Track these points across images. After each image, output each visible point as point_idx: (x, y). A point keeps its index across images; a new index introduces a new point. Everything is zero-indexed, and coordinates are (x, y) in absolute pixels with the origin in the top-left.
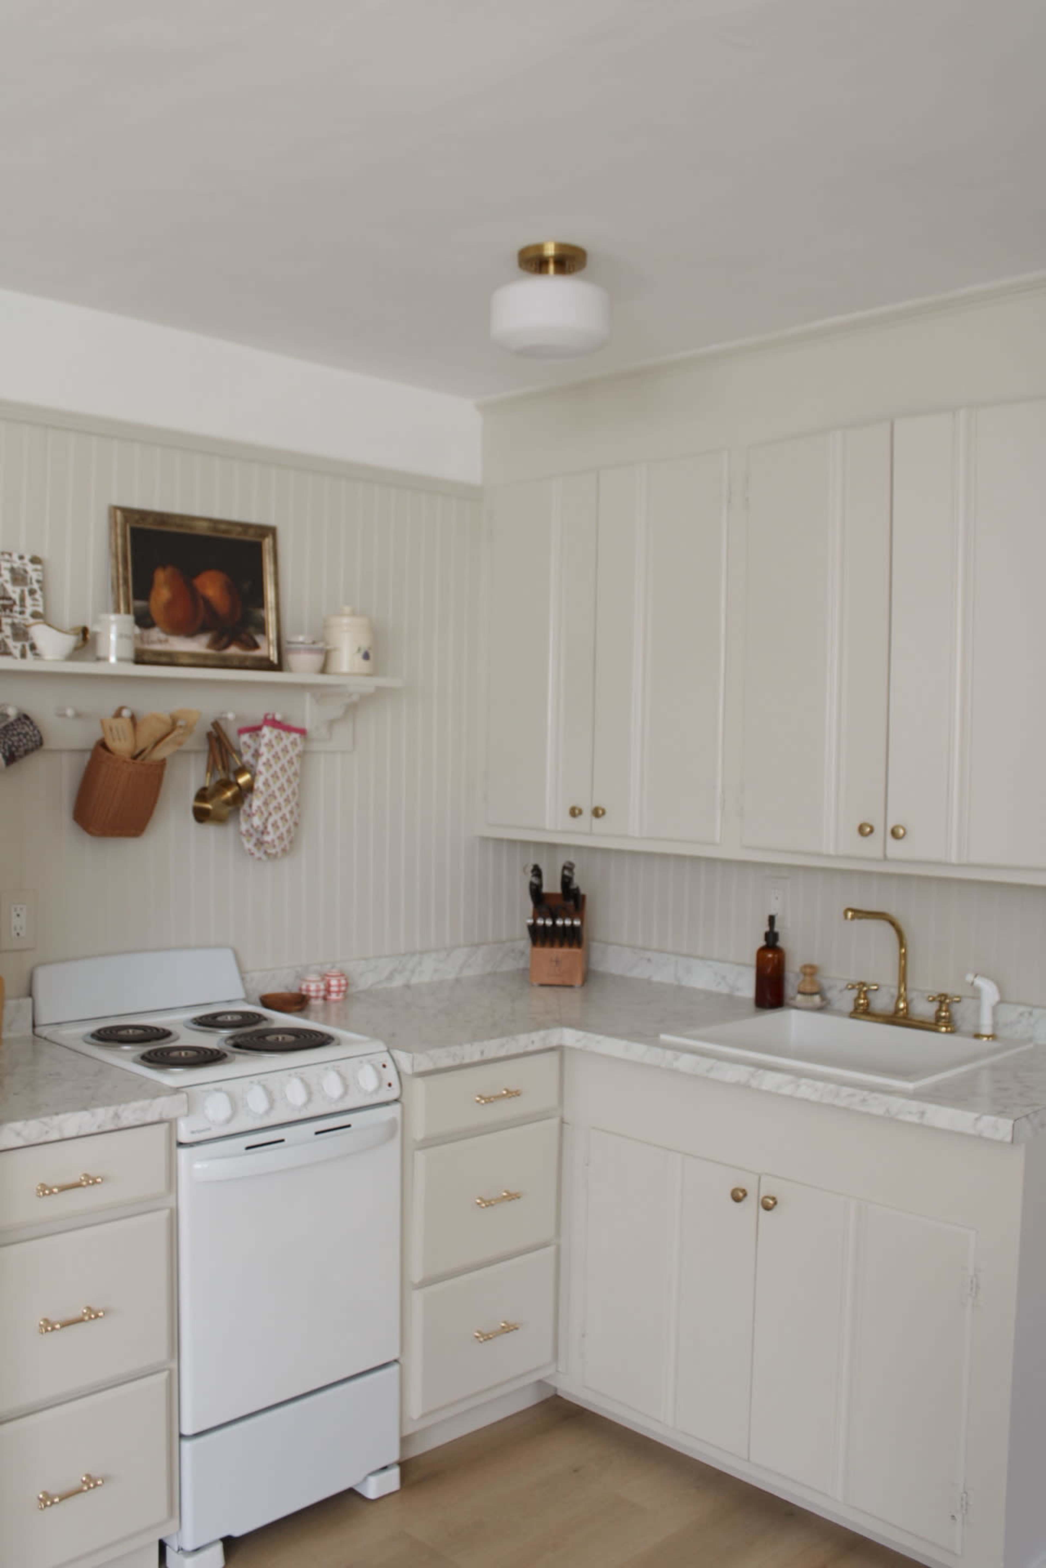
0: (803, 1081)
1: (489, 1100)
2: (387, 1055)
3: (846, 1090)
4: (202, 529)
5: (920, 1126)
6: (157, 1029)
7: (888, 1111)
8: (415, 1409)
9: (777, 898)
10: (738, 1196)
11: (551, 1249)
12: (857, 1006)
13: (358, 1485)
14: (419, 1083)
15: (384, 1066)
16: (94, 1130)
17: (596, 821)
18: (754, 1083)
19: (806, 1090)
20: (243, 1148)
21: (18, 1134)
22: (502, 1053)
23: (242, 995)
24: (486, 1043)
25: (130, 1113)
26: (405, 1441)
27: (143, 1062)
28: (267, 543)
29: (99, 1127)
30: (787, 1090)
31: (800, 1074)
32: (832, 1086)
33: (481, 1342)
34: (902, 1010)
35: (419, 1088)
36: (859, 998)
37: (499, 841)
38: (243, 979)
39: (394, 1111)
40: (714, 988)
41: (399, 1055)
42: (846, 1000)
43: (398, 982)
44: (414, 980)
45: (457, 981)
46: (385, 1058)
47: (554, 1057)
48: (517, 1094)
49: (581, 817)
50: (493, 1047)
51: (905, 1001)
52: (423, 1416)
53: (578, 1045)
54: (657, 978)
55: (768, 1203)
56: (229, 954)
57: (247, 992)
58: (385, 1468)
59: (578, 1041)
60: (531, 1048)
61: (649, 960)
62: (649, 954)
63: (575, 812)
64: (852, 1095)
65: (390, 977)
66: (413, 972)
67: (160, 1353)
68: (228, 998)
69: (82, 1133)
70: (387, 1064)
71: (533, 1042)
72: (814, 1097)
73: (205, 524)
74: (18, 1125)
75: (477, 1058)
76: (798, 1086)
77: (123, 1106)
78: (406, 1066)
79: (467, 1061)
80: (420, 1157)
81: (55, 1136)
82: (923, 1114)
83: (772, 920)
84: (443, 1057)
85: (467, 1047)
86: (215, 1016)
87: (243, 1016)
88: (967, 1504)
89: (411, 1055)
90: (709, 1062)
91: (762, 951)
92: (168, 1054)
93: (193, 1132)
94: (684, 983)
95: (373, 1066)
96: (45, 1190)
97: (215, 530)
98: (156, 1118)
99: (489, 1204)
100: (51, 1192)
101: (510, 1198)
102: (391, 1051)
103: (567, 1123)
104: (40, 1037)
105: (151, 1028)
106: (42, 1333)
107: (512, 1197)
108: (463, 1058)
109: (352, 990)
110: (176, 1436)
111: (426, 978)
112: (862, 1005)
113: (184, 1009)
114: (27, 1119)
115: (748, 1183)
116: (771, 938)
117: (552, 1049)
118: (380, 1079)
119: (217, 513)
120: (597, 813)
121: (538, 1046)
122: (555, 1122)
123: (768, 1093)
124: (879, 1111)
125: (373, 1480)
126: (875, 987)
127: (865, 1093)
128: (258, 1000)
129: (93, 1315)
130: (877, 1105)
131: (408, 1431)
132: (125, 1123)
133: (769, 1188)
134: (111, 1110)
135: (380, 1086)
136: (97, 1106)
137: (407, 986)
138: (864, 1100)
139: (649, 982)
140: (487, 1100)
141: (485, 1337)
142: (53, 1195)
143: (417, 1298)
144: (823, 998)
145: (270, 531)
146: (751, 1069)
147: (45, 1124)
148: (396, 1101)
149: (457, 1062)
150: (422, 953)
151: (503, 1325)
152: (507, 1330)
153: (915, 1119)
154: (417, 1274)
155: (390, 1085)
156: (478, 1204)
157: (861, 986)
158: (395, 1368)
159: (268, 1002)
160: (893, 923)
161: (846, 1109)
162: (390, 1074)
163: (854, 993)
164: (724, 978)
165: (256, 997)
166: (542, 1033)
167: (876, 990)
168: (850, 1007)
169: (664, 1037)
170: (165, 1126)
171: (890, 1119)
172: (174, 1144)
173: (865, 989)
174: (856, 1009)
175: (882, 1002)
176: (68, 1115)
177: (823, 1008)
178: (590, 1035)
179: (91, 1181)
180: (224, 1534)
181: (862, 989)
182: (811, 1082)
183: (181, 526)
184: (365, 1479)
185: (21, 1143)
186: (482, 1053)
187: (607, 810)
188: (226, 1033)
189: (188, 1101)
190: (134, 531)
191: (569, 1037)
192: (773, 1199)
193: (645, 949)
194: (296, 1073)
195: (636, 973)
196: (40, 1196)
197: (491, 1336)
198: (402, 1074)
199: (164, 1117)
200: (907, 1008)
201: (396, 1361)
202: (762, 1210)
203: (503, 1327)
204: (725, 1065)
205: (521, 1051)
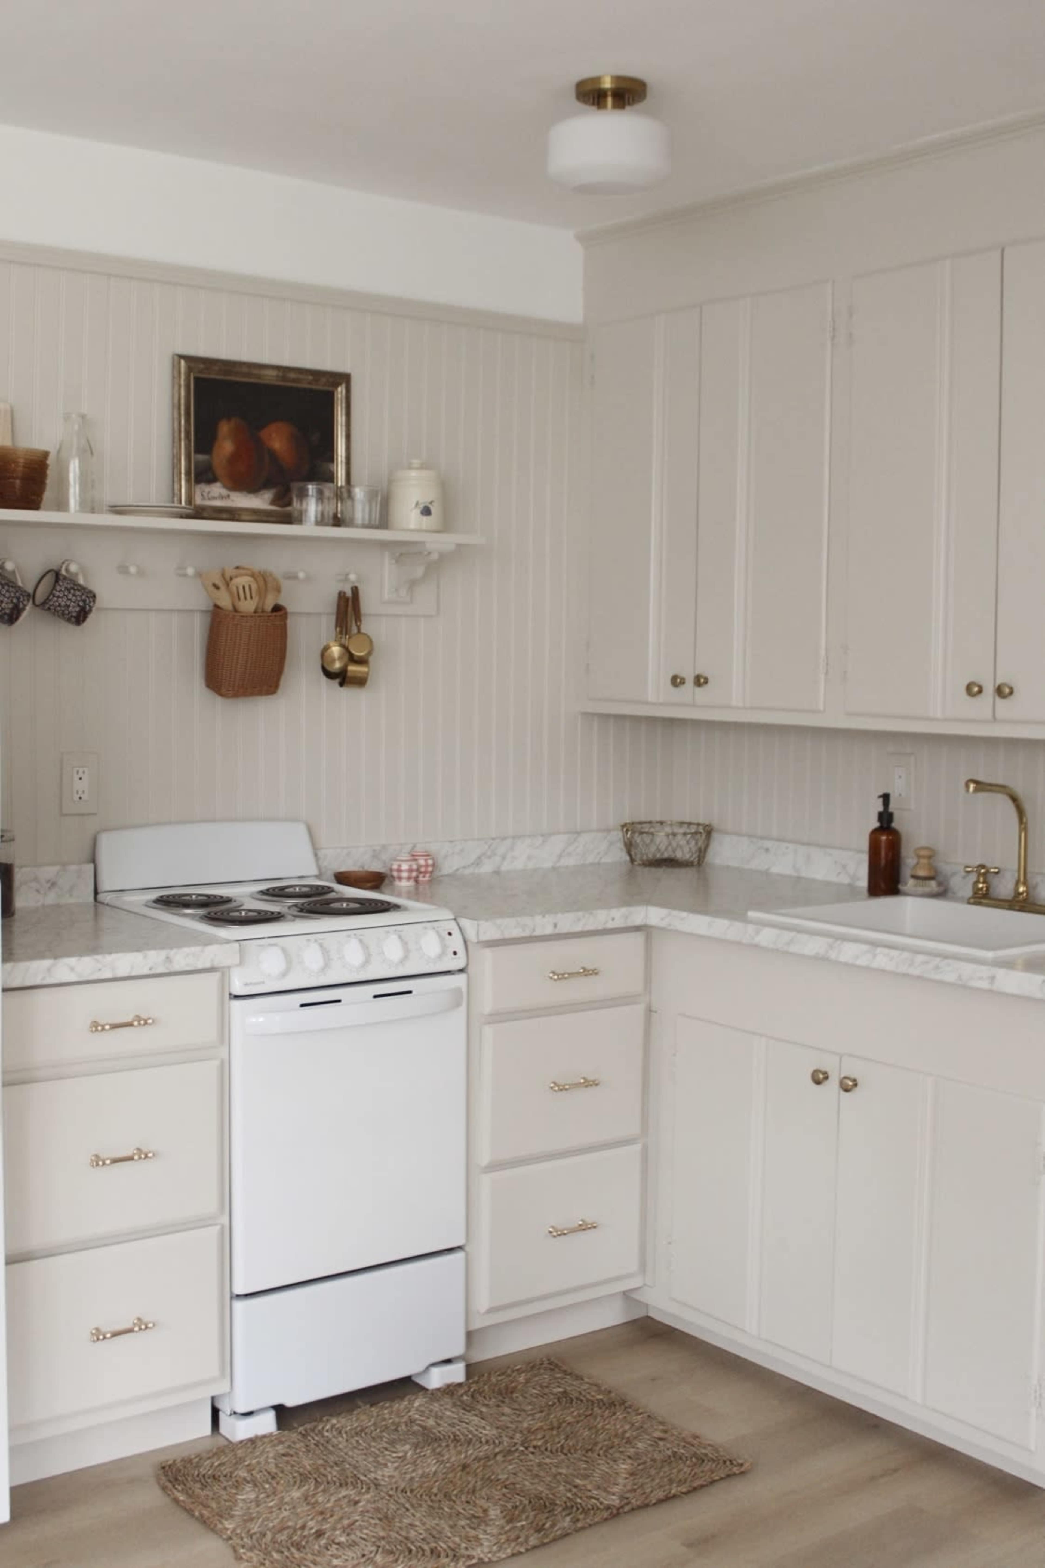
0: (879, 950)
1: (561, 977)
2: (453, 923)
3: (920, 958)
4: (270, 377)
5: (991, 991)
6: (222, 897)
7: (960, 978)
8: (482, 1302)
9: (900, 777)
10: (819, 1078)
11: (637, 1148)
12: (976, 891)
13: (419, 1374)
14: (488, 953)
15: (450, 934)
16: (146, 971)
17: (698, 690)
18: (833, 955)
19: (883, 960)
20: (299, 1005)
21: (72, 969)
22: (578, 928)
23: (314, 871)
24: (560, 915)
25: (182, 958)
26: (470, 1336)
27: (201, 920)
28: (341, 391)
29: (150, 969)
30: (862, 962)
31: (874, 944)
32: (906, 955)
33: (554, 1236)
34: (1022, 893)
35: (486, 959)
36: (977, 882)
37: (605, 717)
38: (316, 855)
39: (459, 981)
40: (833, 878)
41: (465, 923)
42: (964, 886)
43: (487, 868)
44: (505, 867)
45: (554, 869)
46: (452, 926)
47: (638, 939)
48: (595, 972)
49: (683, 688)
50: (568, 922)
51: (1025, 883)
52: (490, 1311)
53: (663, 924)
54: (775, 870)
55: (848, 1085)
56: (302, 829)
57: (319, 867)
58: (448, 1361)
59: (662, 919)
60: (611, 925)
61: (767, 850)
62: (768, 844)
63: (676, 681)
64: (927, 963)
65: (478, 862)
66: (504, 858)
67: (209, 1204)
68: (300, 874)
69: (134, 974)
70: (452, 932)
71: (613, 919)
72: (890, 966)
73: (273, 373)
74: (72, 961)
75: (549, 930)
76: (875, 956)
77: (175, 950)
78: (471, 935)
79: (537, 933)
80: (489, 1031)
81: (109, 975)
82: (993, 978)
83: (886, 798)
84: (511, 927)
85: (538, 919)
86: (282, 889)
87: (312, 888)
88: (1040, 1395)
89: (476, 922)
90: (788, 935)
91: (875, 833)
92: (228, 914)
93: (246, 984)
94: (803, 874)
95: (438, 932)
96: (96, 1027)
97: (284, 379)
98: (208, 965)
99: (563, 1089)
100: (103, 1029)
101: (586, 1084)
102: (459, 920)
103: (656, 1012)
104: (103, 903)
105: (215, 896)
106: (93, 1166)
107: (589, 1084)
108: (534, 930)
109: (437, 873)
110: (228, 1296)
111: (519, 865)
112: (982, 889)
113: (253, 883)
114: (81, 956)
115: (828, 1064)
116: (886, 818)
117: (638, 929)
118: (444, 947)
119: (286, 360)
120: (700, 681)
121: (618, 923)
122: (639, 1009)
123: (846, 964)
124: (950, 977)
125: (435, 1371)
126: (996, 870)
127: (938, 959)
128: (333, 878)
129: (143, 1155)
130: (950, 973)
131: (477, 1324)
132: (177, 967)
133: (851, 1069)
134: (163, 954)
135: (443, 953)
136: (149, 949)
137: (497, 873)
138: (937, 967)
139: (766, 873)
140: (560, 976)
141: (559, 1233)
142: (104, 1032)
143: (485, 1183)
144: (940, 884)
145: (344, 379)
146: (830, 940)
147: (97, 960)
148: (461, 971)
149: (527, 933)
150: (514, 838)
151: (581, 1223)
152: (583, 1228)
153: (985, 985)
154: (484, 1157)
155: (455, 953)
156: (552, 1088)
157: (980, 868)
158: (459, 1256)
159: (343, 878)
160: (1014, 799)
161: (919, 978)
162: (456, 942)
163: (973, 877)
164: (844, 867)
165: (330, 874)
166: (624, 910)
167: (997, 873)
168: (968, 892)
169: (751, 914)
170: (216, 976)
171: (962, 987)
172: (227, 996)
173: (983, 871)
174: (975, 893)
175: (1005, 887)
176: (120, 955)
177: (942, 893)
178: (675, 913)
179: (143, 1022)
180: (276, 1402)
181: (984, 873)
182: (886, 951)
183: (249, 375)
184: (427, 1369)
185: (73, 978)
186: (555, 926)
187: (711, 680)
188: (291, 901)
189: (240, 950)
190: (197, 379)
191: (654, 915)
192: (854, 1080)
193: (762, 838)
194: (355, 935)
195: (754, 865)
196: (92, 1031)
197: (565, 1232)
198: (469, 943)
199: (216, 964)
200: (1027, 892)
201: (460, 1248)
202: (842, 1093)
203: (580, 1225)
204: (804, 937)
205: (600, 927)
